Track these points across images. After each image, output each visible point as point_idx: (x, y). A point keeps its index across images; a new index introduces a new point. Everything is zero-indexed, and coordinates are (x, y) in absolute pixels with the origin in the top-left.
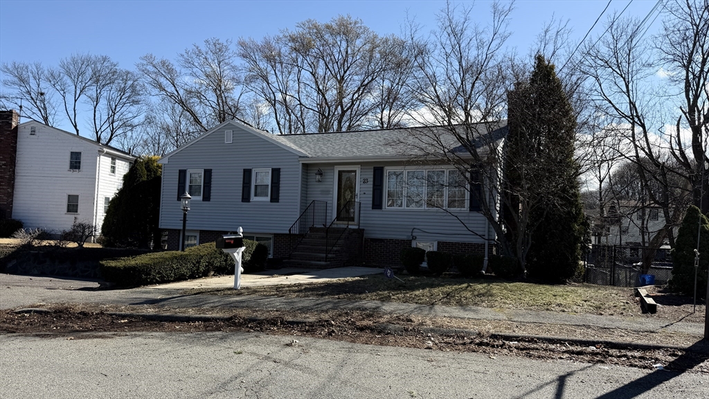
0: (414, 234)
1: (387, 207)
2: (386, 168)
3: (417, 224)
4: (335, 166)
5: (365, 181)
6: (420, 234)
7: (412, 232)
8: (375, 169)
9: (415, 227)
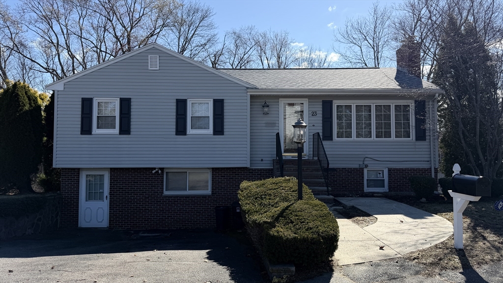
0: (365, 163)
1: (336, 139)
2: (334, 102)
3: (368, 153)
4: (280, 99)
5: (314, 114)
6: (370, 162)
7: (363, 161)
8: (324, 103)
9: (366, 156)
